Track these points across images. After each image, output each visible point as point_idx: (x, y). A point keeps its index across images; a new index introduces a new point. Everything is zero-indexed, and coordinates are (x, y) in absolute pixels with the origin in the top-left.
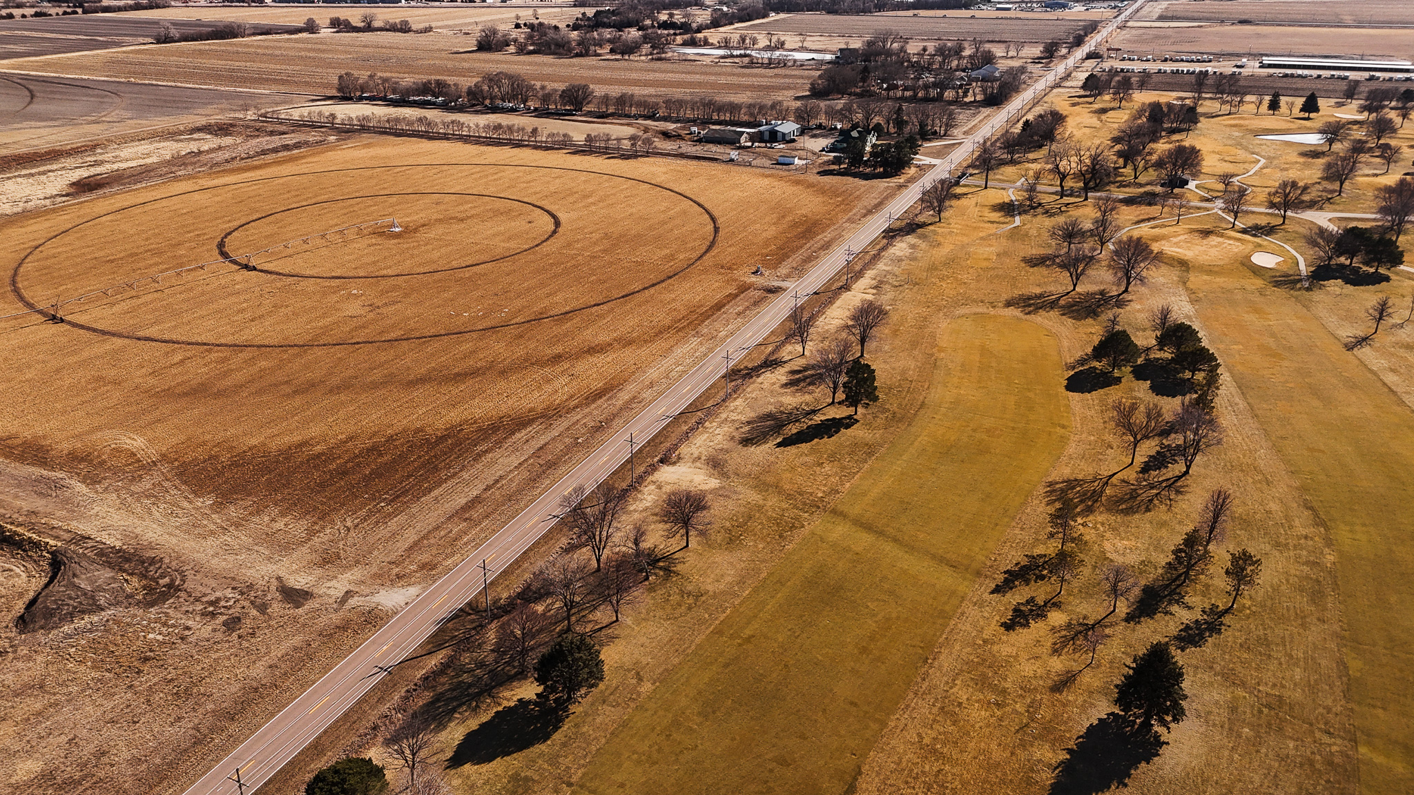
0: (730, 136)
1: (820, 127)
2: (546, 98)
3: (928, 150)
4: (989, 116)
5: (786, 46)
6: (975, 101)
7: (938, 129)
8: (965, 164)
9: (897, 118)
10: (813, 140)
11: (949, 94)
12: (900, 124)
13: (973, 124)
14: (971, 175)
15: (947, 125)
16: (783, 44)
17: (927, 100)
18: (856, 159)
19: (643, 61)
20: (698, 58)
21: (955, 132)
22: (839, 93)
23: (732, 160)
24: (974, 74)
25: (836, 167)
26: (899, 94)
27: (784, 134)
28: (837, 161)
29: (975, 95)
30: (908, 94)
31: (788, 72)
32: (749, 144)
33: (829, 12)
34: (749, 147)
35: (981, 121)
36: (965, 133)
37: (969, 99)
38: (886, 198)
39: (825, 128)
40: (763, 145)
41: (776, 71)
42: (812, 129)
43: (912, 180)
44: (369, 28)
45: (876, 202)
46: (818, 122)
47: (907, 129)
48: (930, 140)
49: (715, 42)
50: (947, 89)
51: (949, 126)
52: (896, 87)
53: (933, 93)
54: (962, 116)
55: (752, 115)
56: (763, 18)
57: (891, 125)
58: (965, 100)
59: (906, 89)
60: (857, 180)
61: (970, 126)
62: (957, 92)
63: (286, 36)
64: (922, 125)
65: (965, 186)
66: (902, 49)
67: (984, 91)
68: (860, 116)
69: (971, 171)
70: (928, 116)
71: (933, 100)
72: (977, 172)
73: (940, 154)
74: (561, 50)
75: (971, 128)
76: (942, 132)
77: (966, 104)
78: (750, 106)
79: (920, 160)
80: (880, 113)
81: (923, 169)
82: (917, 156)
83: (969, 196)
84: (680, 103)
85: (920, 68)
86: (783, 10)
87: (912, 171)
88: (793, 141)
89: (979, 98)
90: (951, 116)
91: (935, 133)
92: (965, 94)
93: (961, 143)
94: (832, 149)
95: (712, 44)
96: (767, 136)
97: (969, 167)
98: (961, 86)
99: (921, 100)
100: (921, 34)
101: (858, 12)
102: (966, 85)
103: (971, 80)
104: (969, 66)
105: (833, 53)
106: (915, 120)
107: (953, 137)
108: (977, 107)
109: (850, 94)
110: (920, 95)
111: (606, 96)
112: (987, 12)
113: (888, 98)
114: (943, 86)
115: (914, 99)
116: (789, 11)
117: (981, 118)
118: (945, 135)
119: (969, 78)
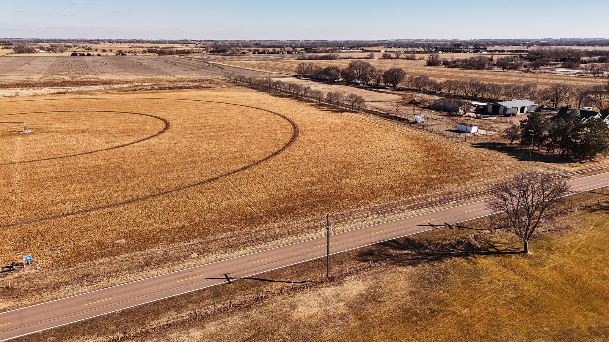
20: (559, 72)
23: (415, 122)
32: (462, 113)
40: (476, 115)
44: (397, 58)
49: (584, 67)
60: (510, 158)
96: (489, 109)
111: (411, 78)
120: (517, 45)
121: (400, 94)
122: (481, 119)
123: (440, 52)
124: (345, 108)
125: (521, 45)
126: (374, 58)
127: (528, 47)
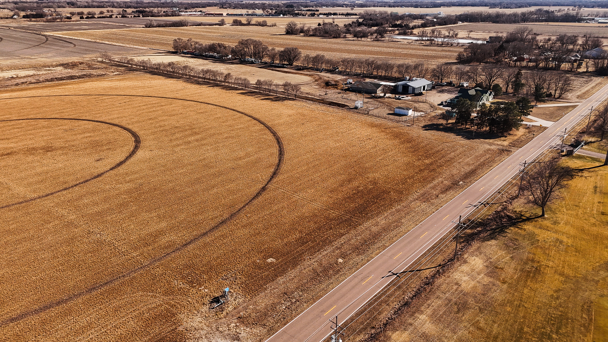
0: (370, 87)
1: (450, 84)
2: (273, 57)
3: (541, 111)
4: (600, 83)
5: (459, 36)
6: (587, 72)
7: (553, 92)
8: (579, 129)
9: (515, 81)
10: (439, 94)
11: (565, 66)
12: (517, 86)
13: (586, 89)
14: (587, 143)
15: (562, 89)
16: (457, 35)
17: (545, 69)
18: (464, 117)
19: (368, 41)
20: (402, 40)
21: (569, 95)
22: (477, 61)
23: (356, 108)
24: (587, 53)
25: (444, 122)
26: (524, 63)
27: (414, 89)
28: (445, 116)
29: (587, 67)
30: (531, 64)
31: (451, 49)
32: (382, 95)
33: (494, 22)
34: (381, 97)
35: (592, 88)
36: (578, 97)
37: (583, 69)
38: (482, 165)
39: (454, 86)
40: (393, 96)
41: (444, 48)
42: (443, 86)
43: (518, 144)
44: (249, 24)
45: (468, 169)
46: (448, 80)
47: (525, 90)
48: (544, 101)
49: (417, 33)
50: (563, 62)
51: (564, 90)
52: (523, 59)
53: (552, 64)
54: (576, 82)
55: (400, 72)
56: (454, 24)
57: (510, 86)
58: (579, 70)
59: (530, 61)
60: (459, 137)
61: (583, 91)
62: (573, 65)
64: (538, 88)
65: (579, 157)
66: (534, 39)
67: (596, 65)
68: (483, 77)
69: (586, 138)
70: (545, 81)
71: (552, 69)
72: (593, 139)
73: (552, 116)
74: (327, 35)
75: (584, 93)
76: (557, 95)
77: (579, 73)
78: (399, 66)
79: (531, 121)
80: (500, 76)
81: (533, 131)
82: (529, 117)
83: (586, 174)
85: (543, 50)
86: (466, 22)
87: (520, 132)
88: (421, 94)
89: (590, 69)
90: (567, 82)
91: (550, 95)
92: (579, 66)
93: (574, 107)
94: (450, 104)
95: (415, 34)
96: (400, 89)
97: (583, 133)
98: (575, 61)
99: (541, 68)
100: (548, 33)
101: (510, 23)
102: (579, 60)
103: (583, 57)
104: (581, 49)
105: (485, 40)
106: (532, 83)
107: (567, 100)
108: (589, 76)
109: (486, 63)
110: (541, 65)
111: (307, 56)
112: (592, 24)
113: (515, 67)
114: (561, 60)
115: (536, 67)
116: (470, 21)
117: (593, 85)
118: (559, 98)
119: (582, 56)
120: (340, 6)
121: (307, 75)
122: (400, 99)
123: (281, 15)
124: (279, 95)
125: (344, 6)
126: (225, 24)
127: (352, 9)
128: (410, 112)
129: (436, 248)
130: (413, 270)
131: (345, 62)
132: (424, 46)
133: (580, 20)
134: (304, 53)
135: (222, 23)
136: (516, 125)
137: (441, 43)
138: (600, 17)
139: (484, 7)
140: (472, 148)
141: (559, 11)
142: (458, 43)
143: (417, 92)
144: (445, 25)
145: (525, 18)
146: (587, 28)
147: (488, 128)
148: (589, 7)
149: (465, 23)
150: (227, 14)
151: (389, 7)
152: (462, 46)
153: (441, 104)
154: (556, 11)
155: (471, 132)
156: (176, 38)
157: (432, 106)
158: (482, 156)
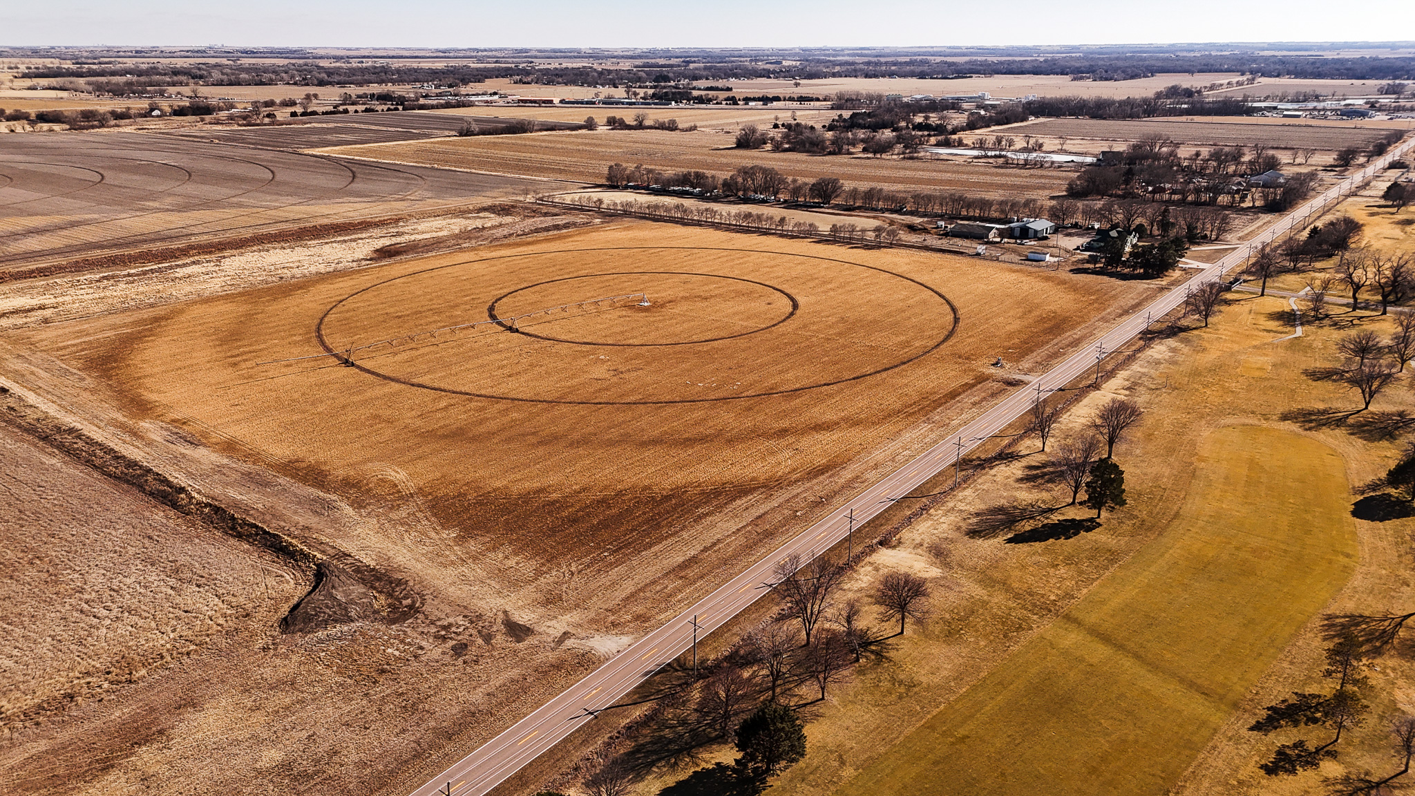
0: (978, 231)
1: (1075, 226)
2: (796, 191)
3: (1196, 254)
4: (1269, 222)
5: (1044, 148)
6: (1253, 207)
7: (1208, 233)
8: (1238, 270)
9: (1162, 220)
10: (1067, 238)
11: (1223, 199)
12: (1165, 226)
13: (1250, 229)
14: (1245, 281)
15: (1219, 229)
16: (1041, 146)
17: (1197, 204)
18: (1114, 258)
19: (894, 160)
21: (1229, 237)
22: (1098, 194)
24: (1254, 180)
25: (1091, 266)
26: (1166, 197)
27: (1036, 232)
28: (1093, 260)
29: (1253, 200)
30: (1175, 197)
31: (1044, 173)
32: (998, 240)
33: (1094, 117)
34: (997, 242)
35: (1258, 228)
36: (1240, 239)
37: (1247, 204)
38: (1146, 299)
39: (1081, 227)
41: (1031, 171)
42: (1067, 228)
44: (640, 126)
45: (1134, 302)
46: (1073, 221)
47: (1173, 232)
48: (1199, 244)
50: (1220, 193)
51: (1222, 230)
52: (1163, 190)
53: (1205, 197)
54: (1237, 221)
55: (1002, 211)
56: (1022, 121)
57: (1155, 226)
58: (1242, 205)
59: (1174, 192)
60: (1113, 279)
61: (1246, 232)
62: (1234, 197)
63: (568, 132)
64: (1191, 228)
65: (1237, 292)
66: (1172, 154)
67: (1265, 197)
68: (1120, 217)
69: (1245, 277)
70: (1198, 219)
71: (1205, 204)
73: (1208, 258)
74: (815, 149)
75: (1248, 234)
76: (1214, 237)
77: (1243, 209)
78: (1001, 203)
79: (1187, 263)
80: (1143, 214)
81: (1188, 272)
82: (1183, 259)
83: (1242, 302)
84: (929, 198)
85: (1190, 172)
87: (1177, 274)
88: (1046, 238)
89: (1258, 204)
90: (1225, 220)
91: (1205, 237)
92: (1243, 199)
93: (1234, 249)
94: (1088, 248)
95: (966, 145)
97: (1243, 272)
98: (1238, 191)
99: (1191, 203)
100: (1194, 139)
101: (1124, 118)
102: (1244, 190)
103: (1250, 186)
104: (1248, 171)
105: (1095, 156)
106: (1183, 222)
107: (1225, 242)
108: (1255, 213)
109: (1111, 196)
110: (1190, 198)
111: (855, 191)
112: (1273, 119)
113: (1153, 201)
114: (1216, 190)
115: (1183, 202)
116: (1049, 115)
117: (1260, 223)
118: (1216, 240)
119: (1247, 184)
120: (764, 77)
122: (1025, 244)
123: (673, 103)
124: (866, 243)
125: (772, 76)
126: (596, 127)
127: (796, 84)
128: (1048, 258)
129: (1129, 343)
130: (1118, 352)
131: (917, 197)
132: (996, 167)
133: (1250, 112)
134: (848, 185)
135: (590, 125)
136: (1172, 265)
137: (1022, 162)
138: (1288, 102)
139: (1059, 76)
140: (1130, 287)
141: (1212, 88)
142: (1053, 163)
143: (1039, 235)
144: (1007, 124)
145: (1149, 108)
146: (1261, 128)
147: (1142, 271)
148: (1270, 76)
149: (1042, 120)
150: (561, 102)
151: (866, 77)
152: (1059, 167)
153: (1078, 248)
154: (1205, 87)
155: (1125, 274)
156: (613, 163)
157: (1067, 251)
158: (1143, 293)
